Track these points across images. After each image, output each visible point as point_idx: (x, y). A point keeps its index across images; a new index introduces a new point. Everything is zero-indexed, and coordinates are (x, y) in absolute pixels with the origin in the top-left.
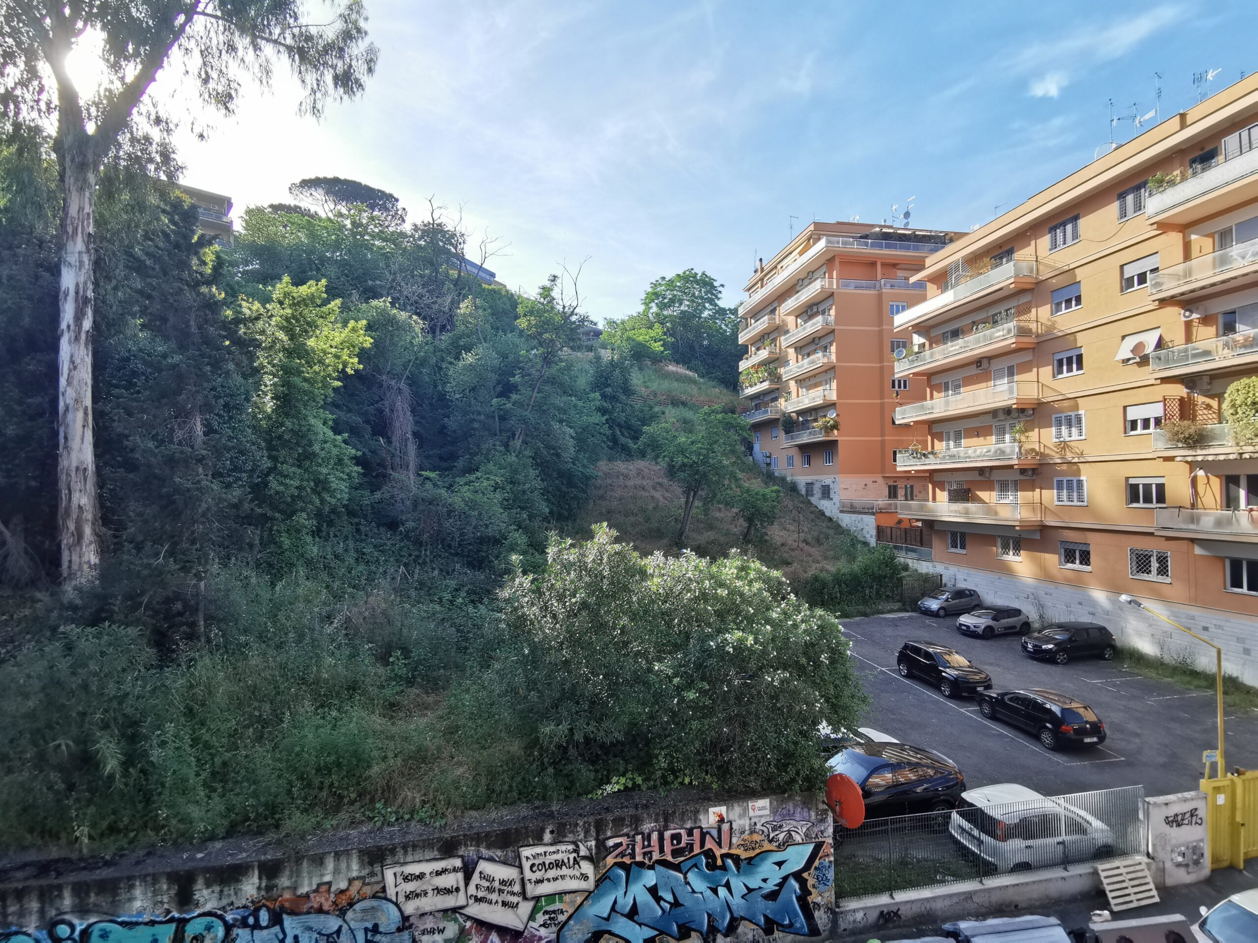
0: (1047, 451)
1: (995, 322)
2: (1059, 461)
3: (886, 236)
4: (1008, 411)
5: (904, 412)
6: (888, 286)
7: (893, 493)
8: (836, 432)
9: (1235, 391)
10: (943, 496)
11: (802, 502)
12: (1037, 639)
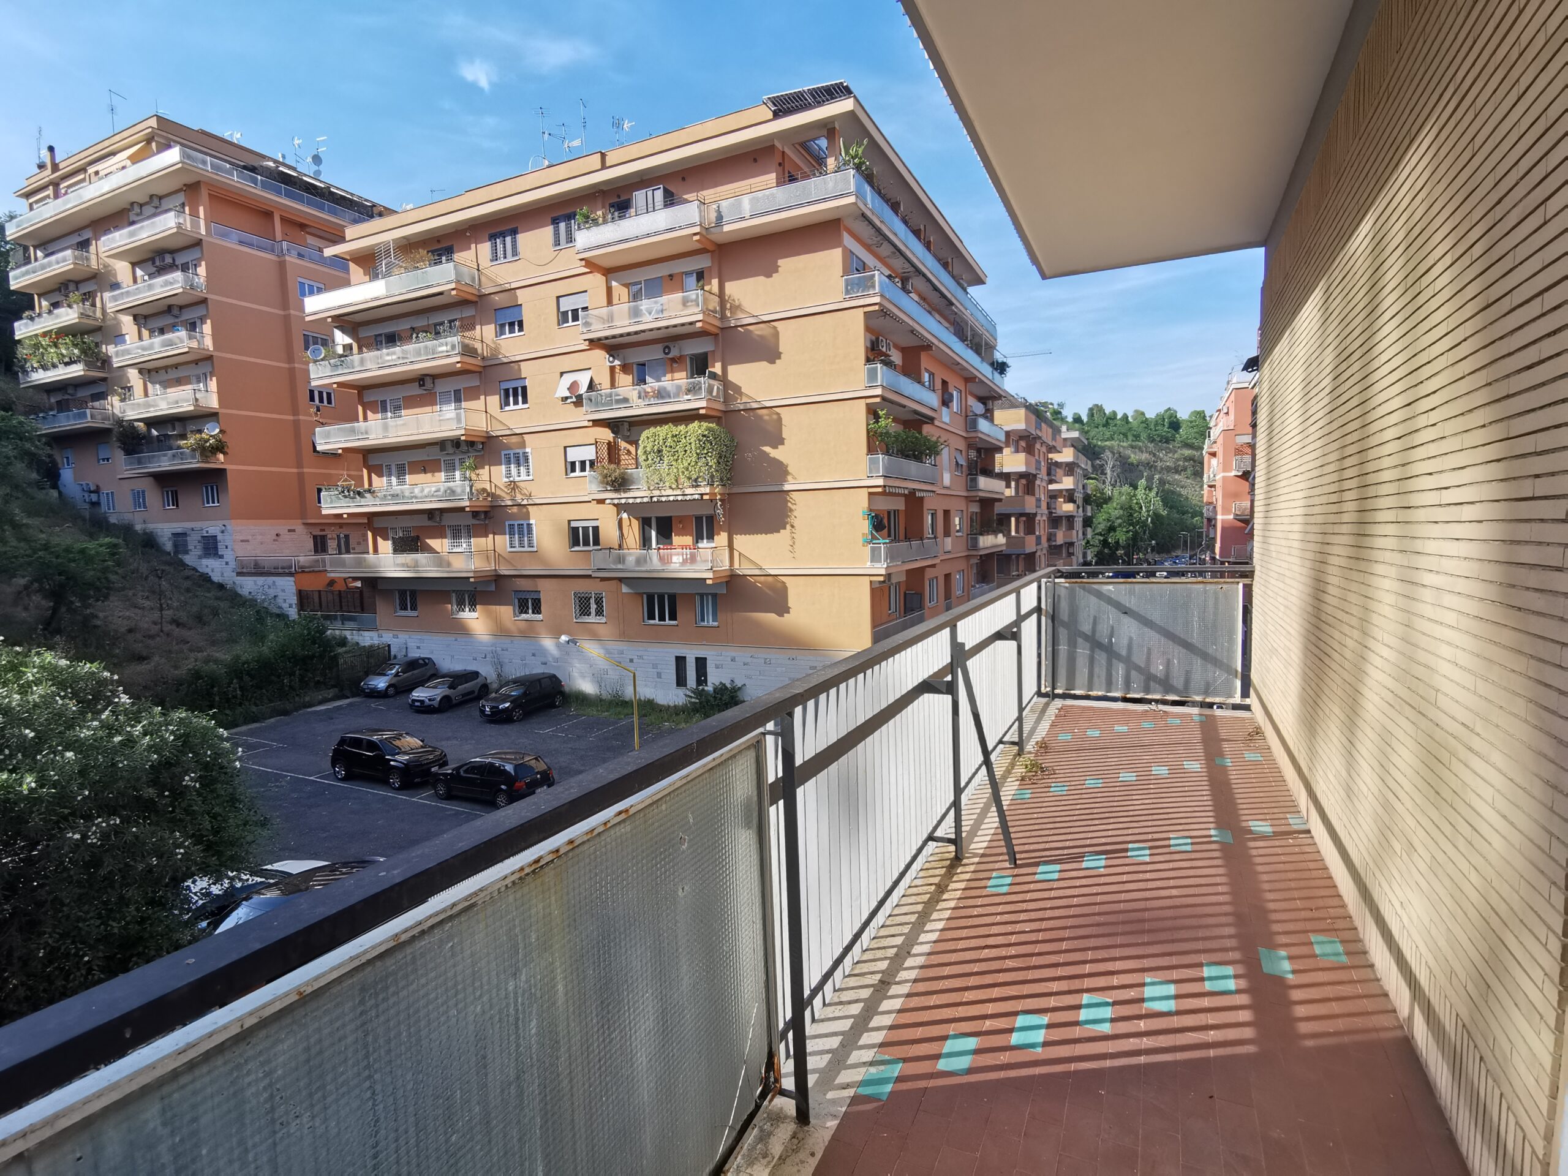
0: (498, 492)
1: (437, 333)
2: (510, 503)
3: (286, 179)
4: (456, 443)
5: (327, 435)
6: (294, 253)
7: (320, 545)
8: (221, 457)
9: (648, 437)
10: (386, 546)
11: (169, 564)
12: (494, 699)
